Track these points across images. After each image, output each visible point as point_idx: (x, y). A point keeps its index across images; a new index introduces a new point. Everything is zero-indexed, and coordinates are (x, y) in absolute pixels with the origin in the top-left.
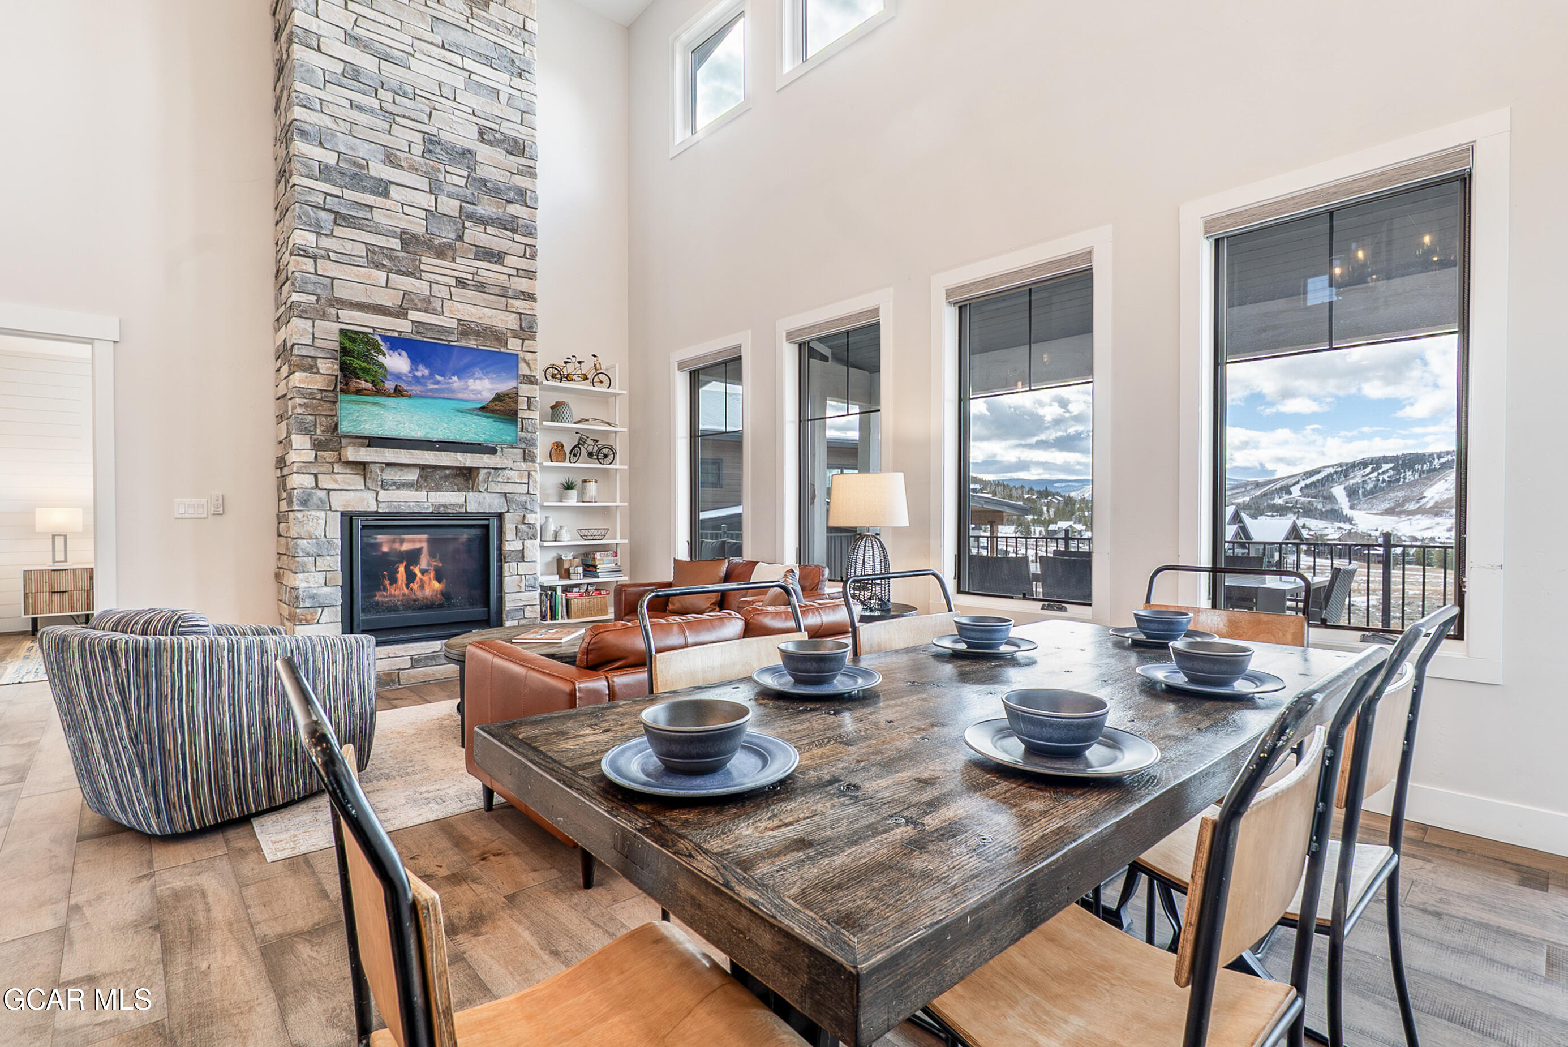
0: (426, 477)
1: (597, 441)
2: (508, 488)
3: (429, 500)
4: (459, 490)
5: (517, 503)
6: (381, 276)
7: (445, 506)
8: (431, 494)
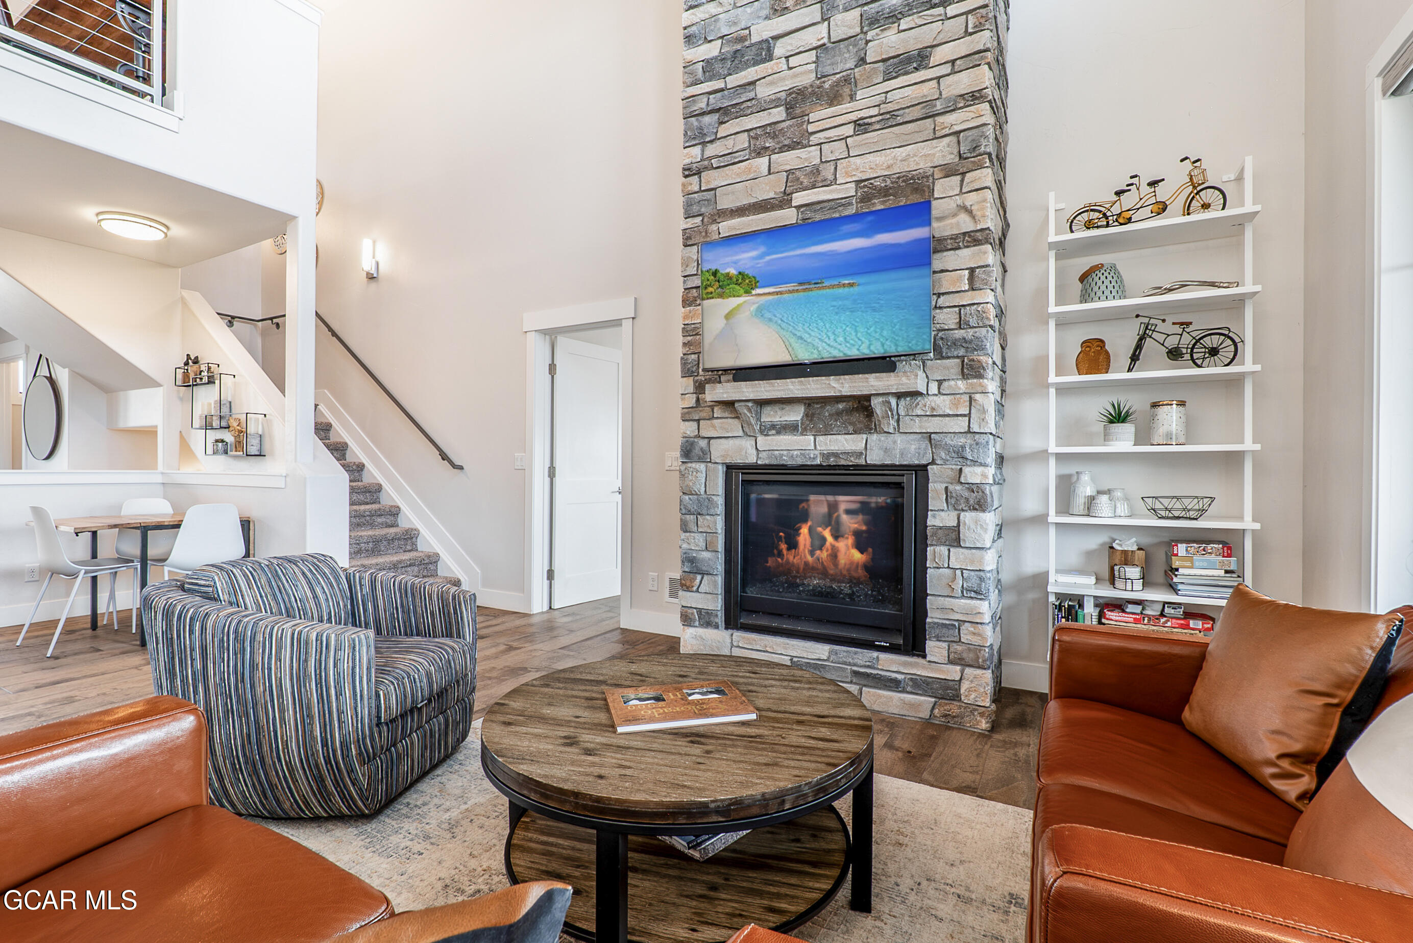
0: (813, 415)
1: (1189, 324)
2: (932, 425)
3: (818, 447)
4: (855, 432)
5: (947, 448)
6: (763, 162)
7: (836, 455)
8: (820, 439)
